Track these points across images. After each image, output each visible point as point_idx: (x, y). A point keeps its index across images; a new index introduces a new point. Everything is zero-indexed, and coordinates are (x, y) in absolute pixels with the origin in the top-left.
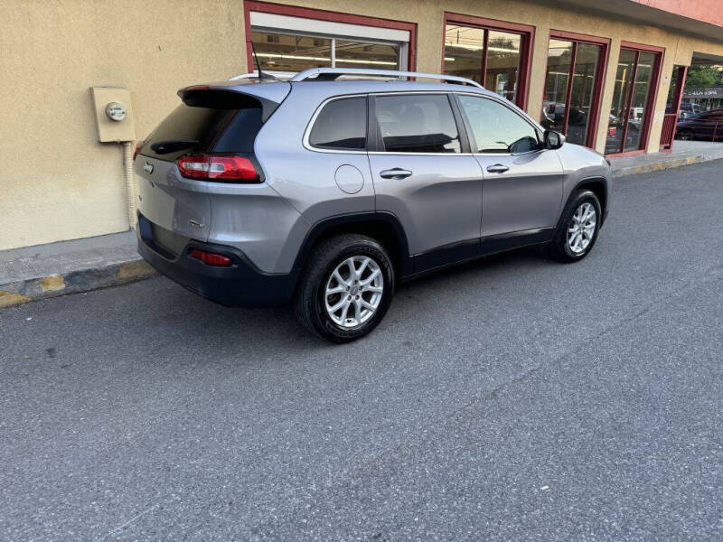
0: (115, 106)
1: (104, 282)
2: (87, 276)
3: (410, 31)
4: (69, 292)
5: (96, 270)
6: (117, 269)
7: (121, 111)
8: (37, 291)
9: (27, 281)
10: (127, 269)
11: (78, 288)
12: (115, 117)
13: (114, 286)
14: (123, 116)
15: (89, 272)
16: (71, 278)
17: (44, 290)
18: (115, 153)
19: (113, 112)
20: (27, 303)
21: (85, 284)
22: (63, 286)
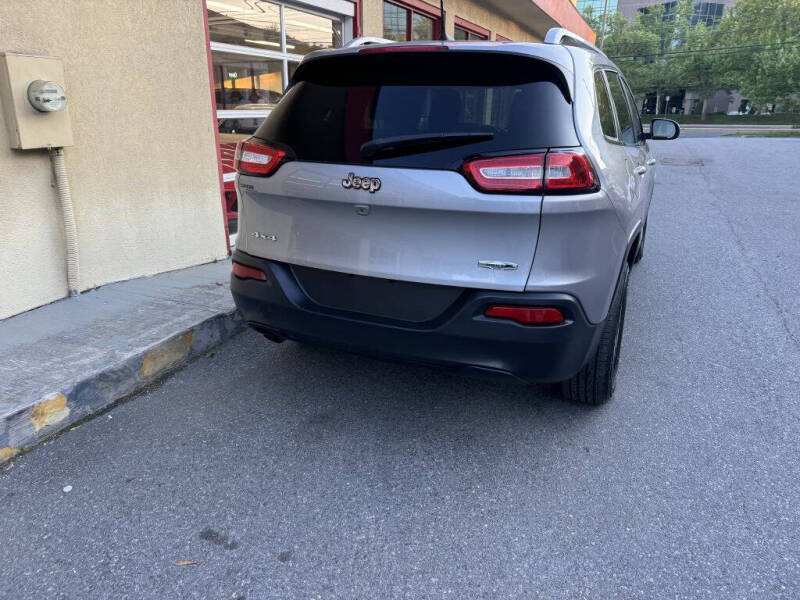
0: (46, 87)
1: (125, 388)
2: (100, 385)
3: (355, 3)
4: (75, 420)
5: (112, 372)
6: (138, 363)
7: (59, 96)
8: (27, 433)
9: (9, 419)
10: (154, 359)
11: (89, 410)
12: (48, 106)
13: (139, 392)
14: (60, 105)
15: (103, 377)
16: (77, 395)
17: (38, 429)
18: (39, 166)
19: (46, 96)
20: (13, 459)
21: (97, 399)
22: (67, 412)
